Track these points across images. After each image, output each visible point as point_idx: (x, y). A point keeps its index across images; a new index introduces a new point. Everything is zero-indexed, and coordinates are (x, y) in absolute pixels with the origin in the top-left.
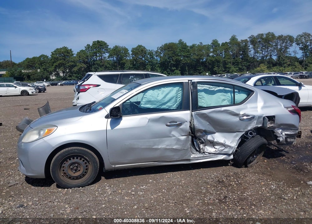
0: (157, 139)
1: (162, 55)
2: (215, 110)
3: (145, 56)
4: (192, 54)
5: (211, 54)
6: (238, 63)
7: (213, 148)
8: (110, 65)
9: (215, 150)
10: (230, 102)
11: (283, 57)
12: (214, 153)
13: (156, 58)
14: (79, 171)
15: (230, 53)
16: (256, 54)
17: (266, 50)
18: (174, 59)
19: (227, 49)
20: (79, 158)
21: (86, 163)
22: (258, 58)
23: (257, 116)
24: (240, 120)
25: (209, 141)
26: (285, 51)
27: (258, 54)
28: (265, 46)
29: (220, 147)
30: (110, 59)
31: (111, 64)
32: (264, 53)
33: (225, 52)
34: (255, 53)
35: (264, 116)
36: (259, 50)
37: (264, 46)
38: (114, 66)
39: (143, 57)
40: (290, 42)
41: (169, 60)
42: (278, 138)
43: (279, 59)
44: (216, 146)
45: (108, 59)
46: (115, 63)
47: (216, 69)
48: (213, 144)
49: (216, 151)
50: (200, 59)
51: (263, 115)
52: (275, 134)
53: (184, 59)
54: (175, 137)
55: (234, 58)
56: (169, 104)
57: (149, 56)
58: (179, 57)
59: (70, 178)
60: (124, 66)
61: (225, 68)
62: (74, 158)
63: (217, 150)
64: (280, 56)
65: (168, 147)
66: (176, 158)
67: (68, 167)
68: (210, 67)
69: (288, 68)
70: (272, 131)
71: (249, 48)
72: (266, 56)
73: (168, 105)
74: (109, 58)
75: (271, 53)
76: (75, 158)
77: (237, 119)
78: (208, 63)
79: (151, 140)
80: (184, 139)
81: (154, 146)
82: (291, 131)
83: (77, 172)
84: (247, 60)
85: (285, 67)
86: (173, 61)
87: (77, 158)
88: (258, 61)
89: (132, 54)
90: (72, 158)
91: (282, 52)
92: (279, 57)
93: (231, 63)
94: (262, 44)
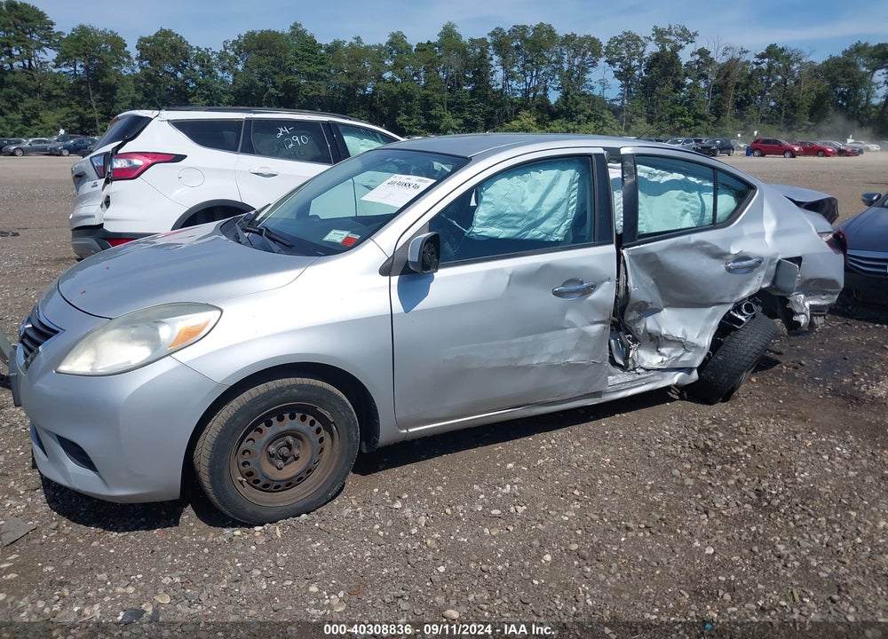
0: (530, 338)
1: (240, 67)
2: (676, 242)
3: (184, 66)
4: (332, 71)
5: (387, 75)
6: (462, 104)
7: (656, 353)
8: (62, 88)
9: (659, 359)
10: (698, 218)
11: (576, 94)
12: (658, 369)
13: (220, 74)
14: (296, 459)
15: (441, 74)
16: (510, 82)
17: (535, 73)
18: (279, 80)
19: (431, 60)
20: (298, 415)
21: (318, 431)
22: (513, 94)
23: (767, 258)
24: (729, 270)
25: (650, 334)
26: (580, 80)
27: (515, 82)
28: (531, 61)
29: (672, 351)
30: (64, 69)
31: (65, 86)
32: (528, 81)
33: (427, 70)
34: (507, 80)
35: (779, 257)
36: (515, 69)
37: (528, 62)
38: (80, 93)
39: (178, 69)
40: (593, 55)
41: (261, 84)
42: (795, 318)
43: (567, 99)
44: (662, 347)
45: (56, 71)
46: (81, 82)
47: (401, 119)
48: (656, 341)
49: (662, 362)
50: (356, 85)
51: (777, 254)
52: (789, 306)
53: (310, 84)
54: (575, 329)
55: (450, 90)
56: (549, 225)
57: (197, 67)
58: (296, 78)
59: (265, 488)
60: (114, 97)
61: (428, 117)
62: (281, 419)
63: (665, 359)
64: (568, 93)
65: (556, 361)
66: (573, 390)
67: (262, 449)
68: (386, 111)
69: (588, 127)
70: (784, 297)
71: (491, 62)
72: (535, 89)
73: (545, 229)
74: (57, 66)
75: (546, 81)
76: (287, 416)
77: (718, 268)
78: (380, 99)
79: (515, 341)
80: (598, 331)
81: (520, 358)
82: (823, 297)
83: (291, 462)
84: (484, 98)
85: (579, 123)
86: (276, 88)
87: (292, 417)
88: (512, 104)
89: (140, 58)
90: (274, 419)
91: (573, 80)
92: (565, 95)
93: (442, 104)
94: (526, 56)
